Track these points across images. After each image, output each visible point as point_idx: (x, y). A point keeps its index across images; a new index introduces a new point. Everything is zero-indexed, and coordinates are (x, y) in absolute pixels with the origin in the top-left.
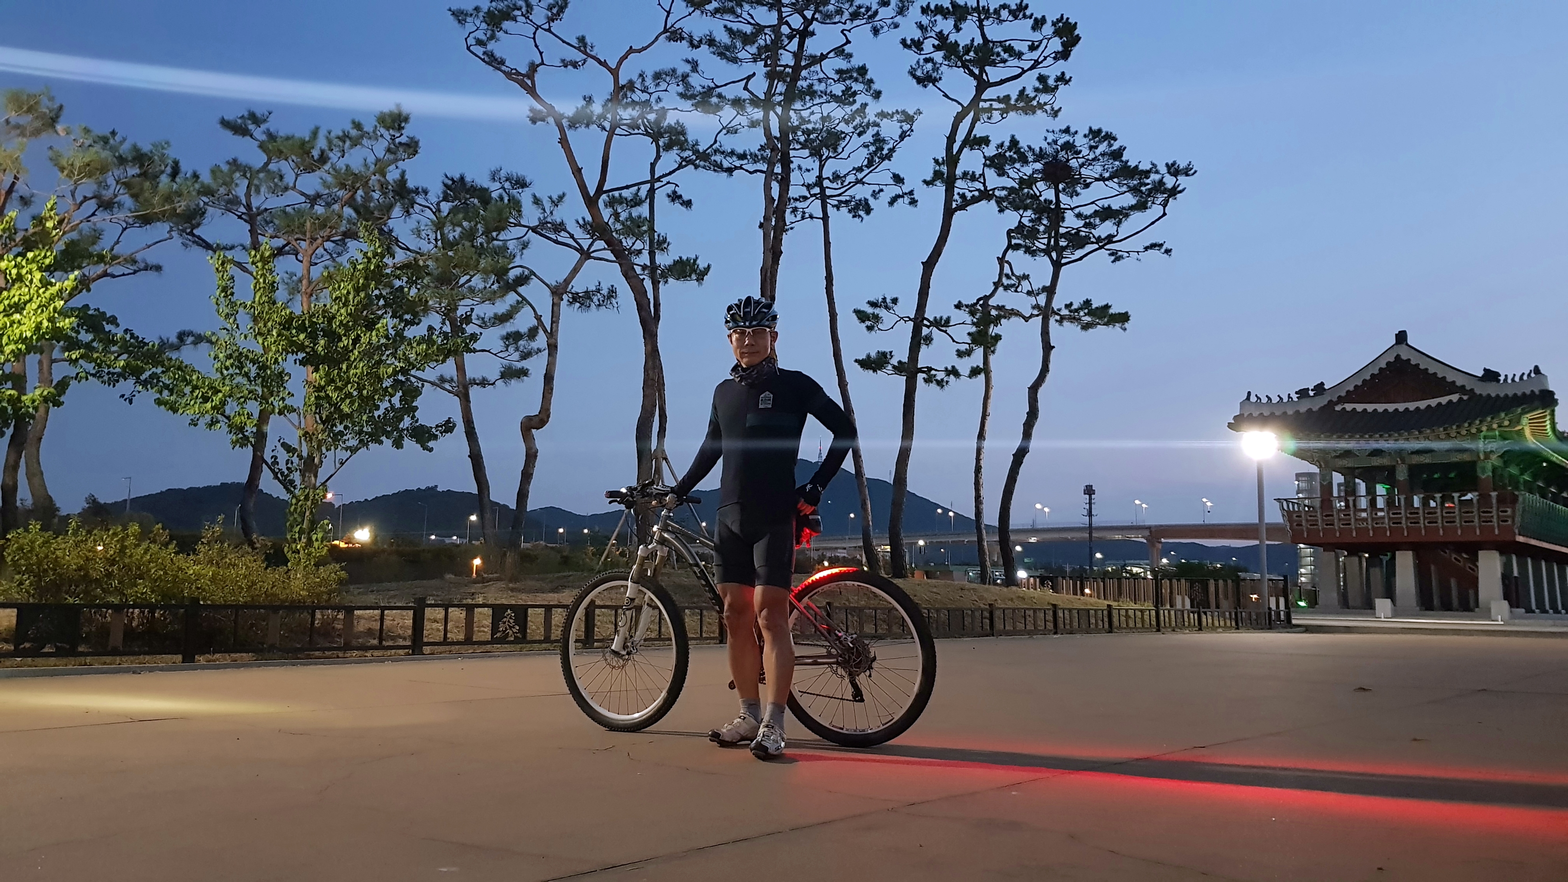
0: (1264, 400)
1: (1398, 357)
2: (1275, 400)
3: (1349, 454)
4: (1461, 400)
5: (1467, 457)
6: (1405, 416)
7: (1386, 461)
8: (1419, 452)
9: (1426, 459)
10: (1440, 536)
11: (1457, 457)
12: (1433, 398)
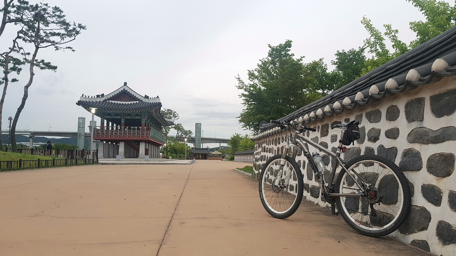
0: (87, 97)
1: (124, 89)
2: (90, 97)
3: (109, 114)
4: (139, 103)
5: (139, 118)
6: (125, 105)
7: (119, 117)
8: (128, 115)
9: (129, 117)
10: (131, 138)
11: (137, 117)
12: (132, 101)
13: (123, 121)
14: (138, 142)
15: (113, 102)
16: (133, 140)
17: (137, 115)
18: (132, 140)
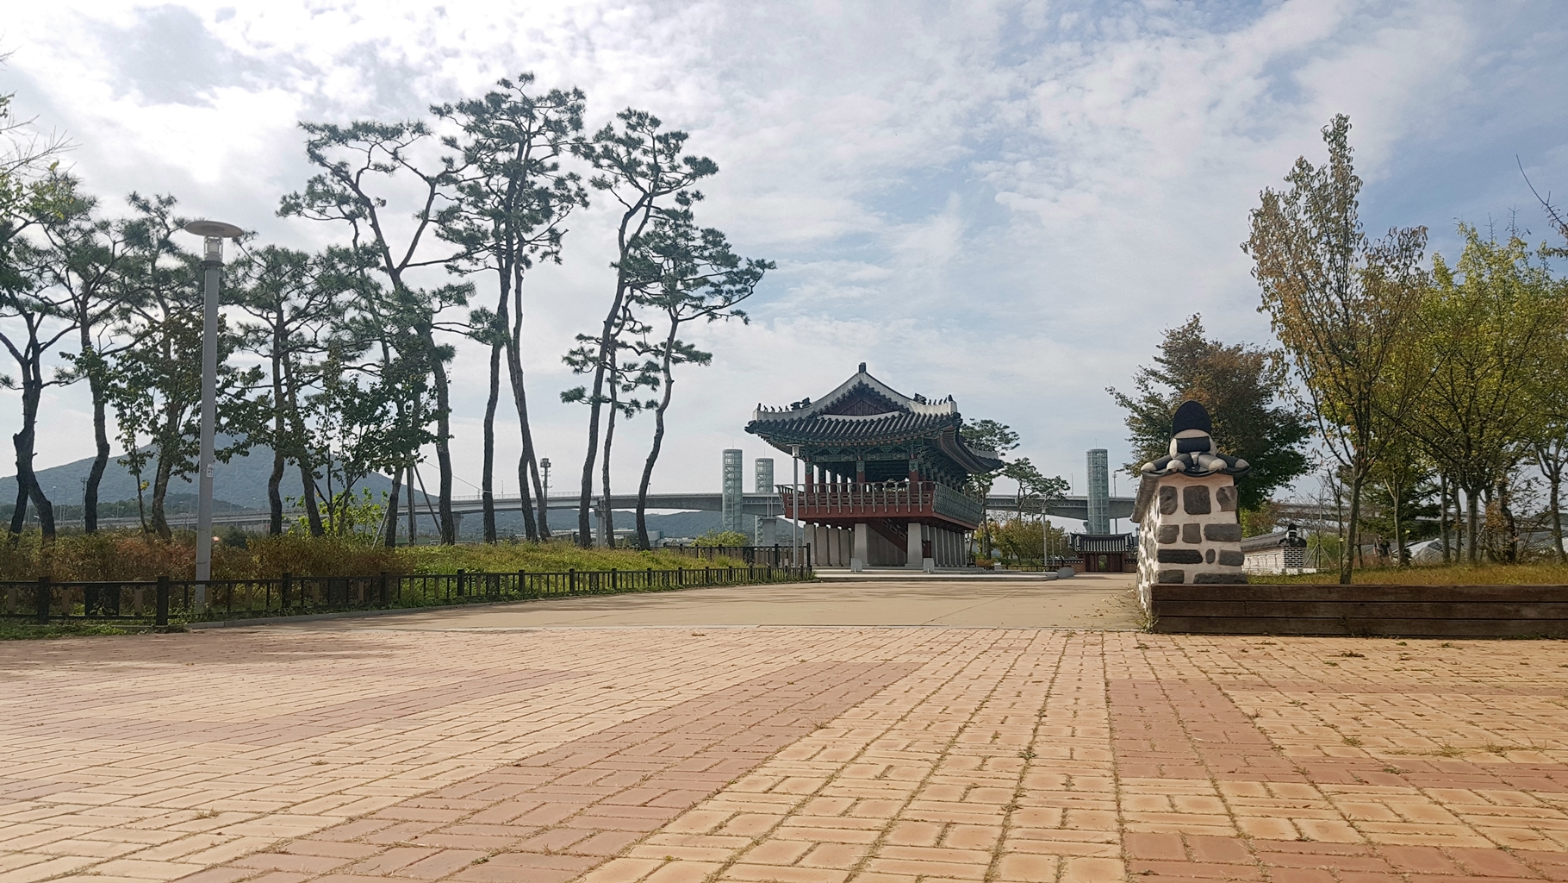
0: (770, 410)
1: (861, 383)
2: (777, 410)
3: (825, 452)
4: (901, 416)
5: (903, 456)
6: (864, 426)
7: (851, 458)
8: (872, 452)
9: (876, 457)
10: (885, 513)
11: (897, 457)
12: (883, 413)
13: (860, 469)
14: (903, 523)
15: (834, 418)
16: (891, 518)
17: (897, 450)
18: (886, 518)
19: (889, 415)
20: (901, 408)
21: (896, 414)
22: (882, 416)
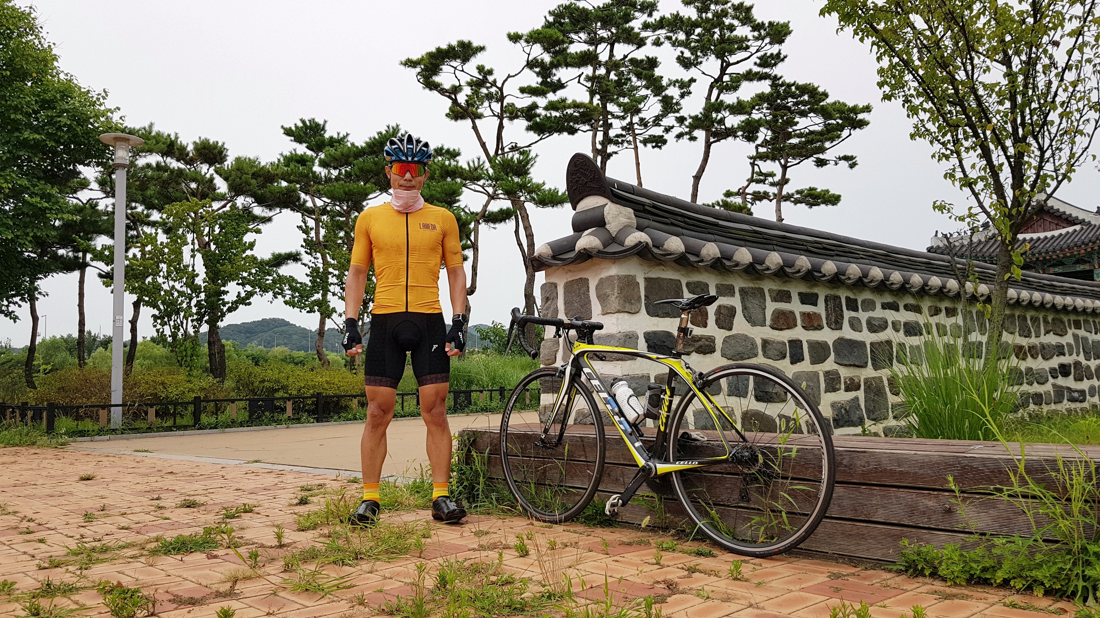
0: (949, 236)
2: (956, 235)
4: (1081, 229)
5: (1087, 267)
8: (1055, 266)
12: (1064, 227)
17: (1080, 261)
19: (1071, 229)
20: (1082, 222)
21: (1078, 227)
22: (1063, 231)
